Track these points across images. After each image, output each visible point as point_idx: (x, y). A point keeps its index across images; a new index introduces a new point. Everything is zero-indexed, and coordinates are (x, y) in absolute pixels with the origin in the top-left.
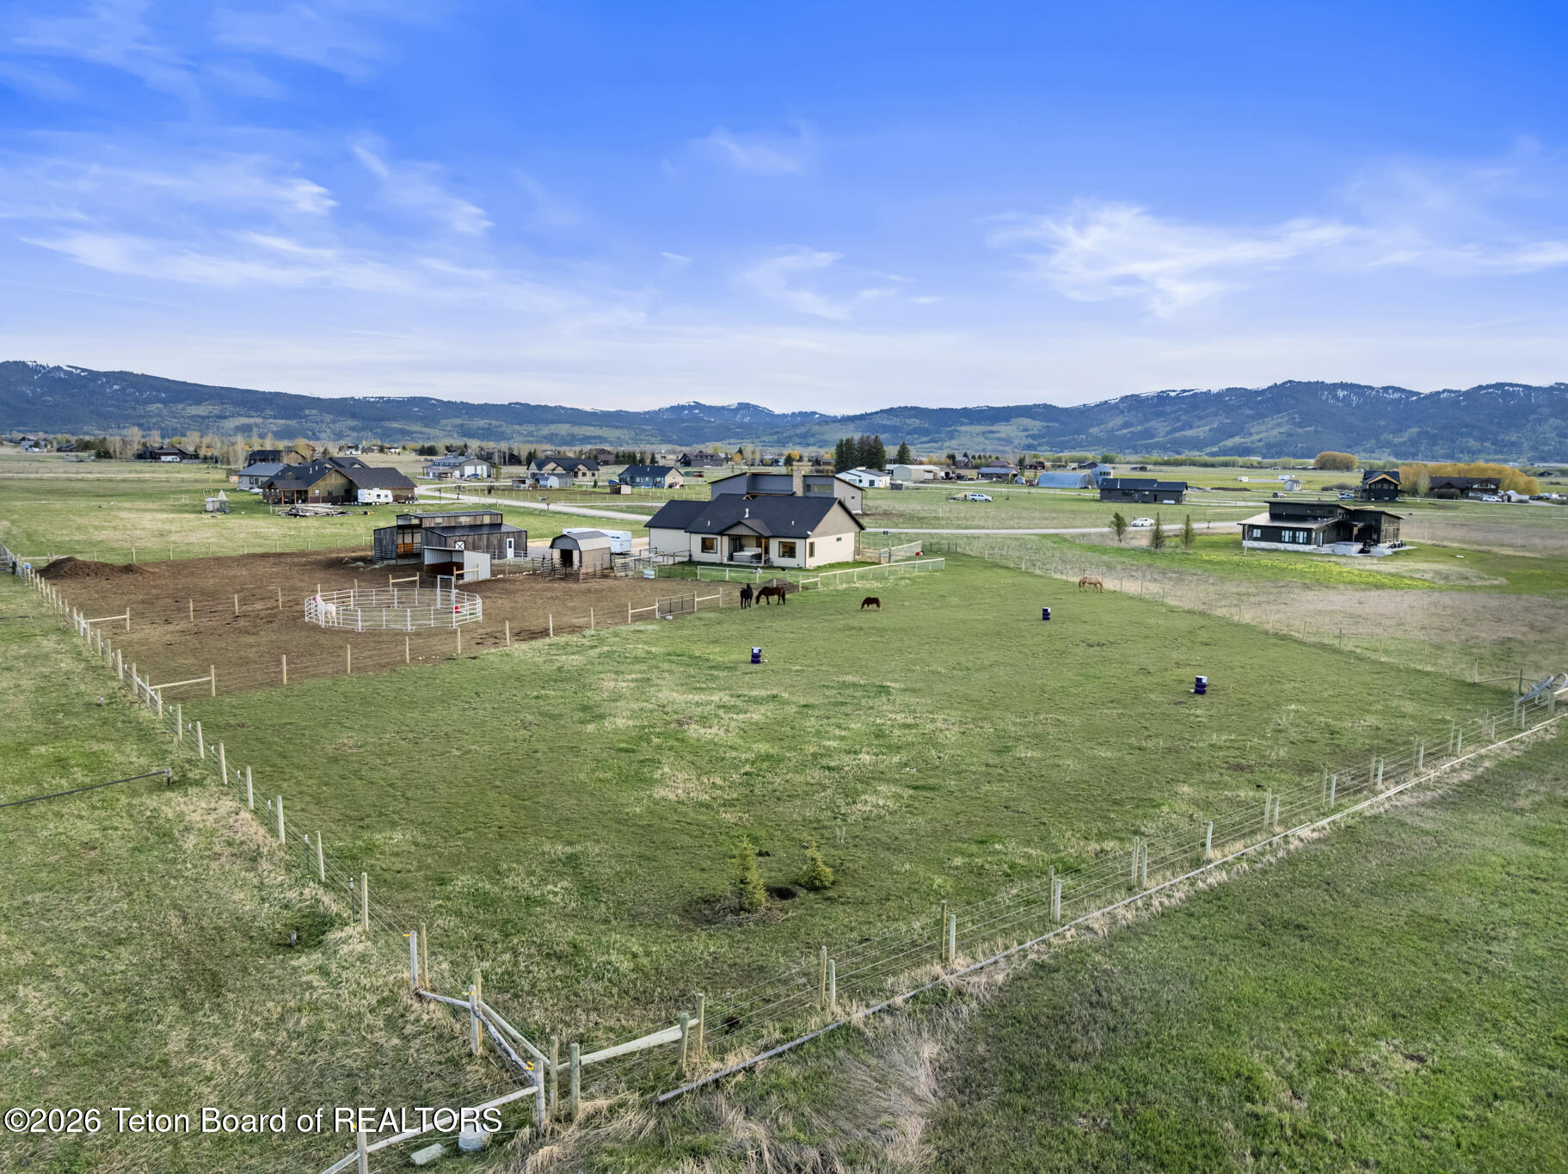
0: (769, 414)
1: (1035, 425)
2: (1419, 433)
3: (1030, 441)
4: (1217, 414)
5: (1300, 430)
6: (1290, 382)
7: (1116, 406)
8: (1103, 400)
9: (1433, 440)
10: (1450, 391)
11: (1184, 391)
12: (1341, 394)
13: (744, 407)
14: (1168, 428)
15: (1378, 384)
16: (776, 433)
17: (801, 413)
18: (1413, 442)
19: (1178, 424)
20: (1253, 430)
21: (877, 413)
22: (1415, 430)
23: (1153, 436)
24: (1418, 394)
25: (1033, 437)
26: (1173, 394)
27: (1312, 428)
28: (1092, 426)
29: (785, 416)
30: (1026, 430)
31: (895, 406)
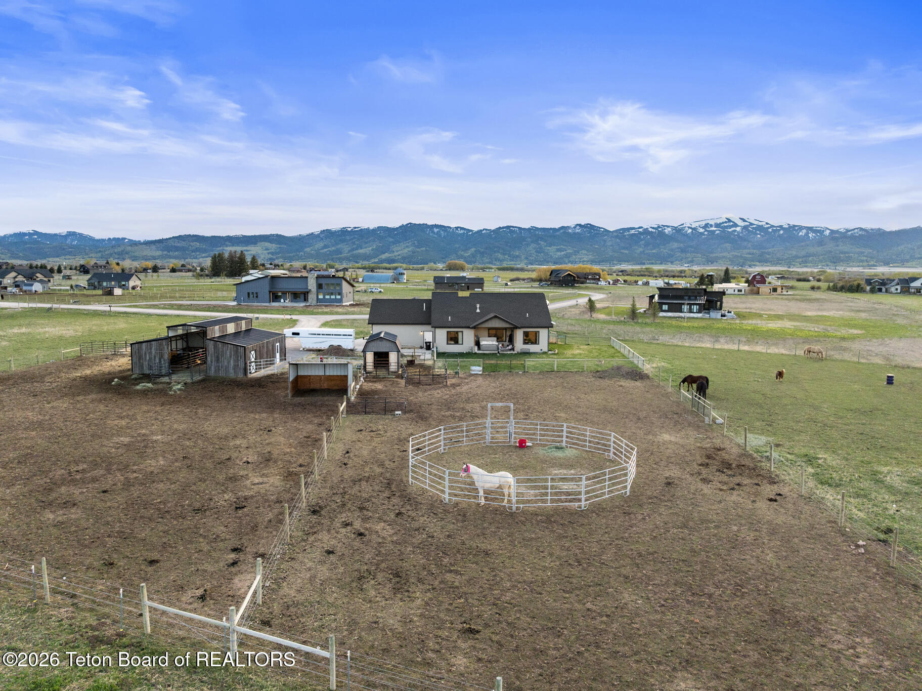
0: (91, 239)
1: (273, 247)
2: (475, 251)
3: (270, 256)
4: (374, 241)
5: (418, 250)
6: (410, 223)
7: (318, 236)
8: (311, 232)
9: (482, 254)
10: (486, 230)
11: (355, 228)
12: (436, 230)
13: (71, 234)
14: (350, 249)
15: (453, 225)
16: (100, 251)
17: (114, 239)
18: (473, 256)
19: (355, 246)
20: (394, 250)
21: (170, 239)
22: (473, 249)
23: (341, 253)
24: (472, 231)
25: (272, 253)
26: (349, 229)
27: (424, 249)
28: (306, 247)
29: (103, 240)
30: (267, 249)
31: (182, 234)
